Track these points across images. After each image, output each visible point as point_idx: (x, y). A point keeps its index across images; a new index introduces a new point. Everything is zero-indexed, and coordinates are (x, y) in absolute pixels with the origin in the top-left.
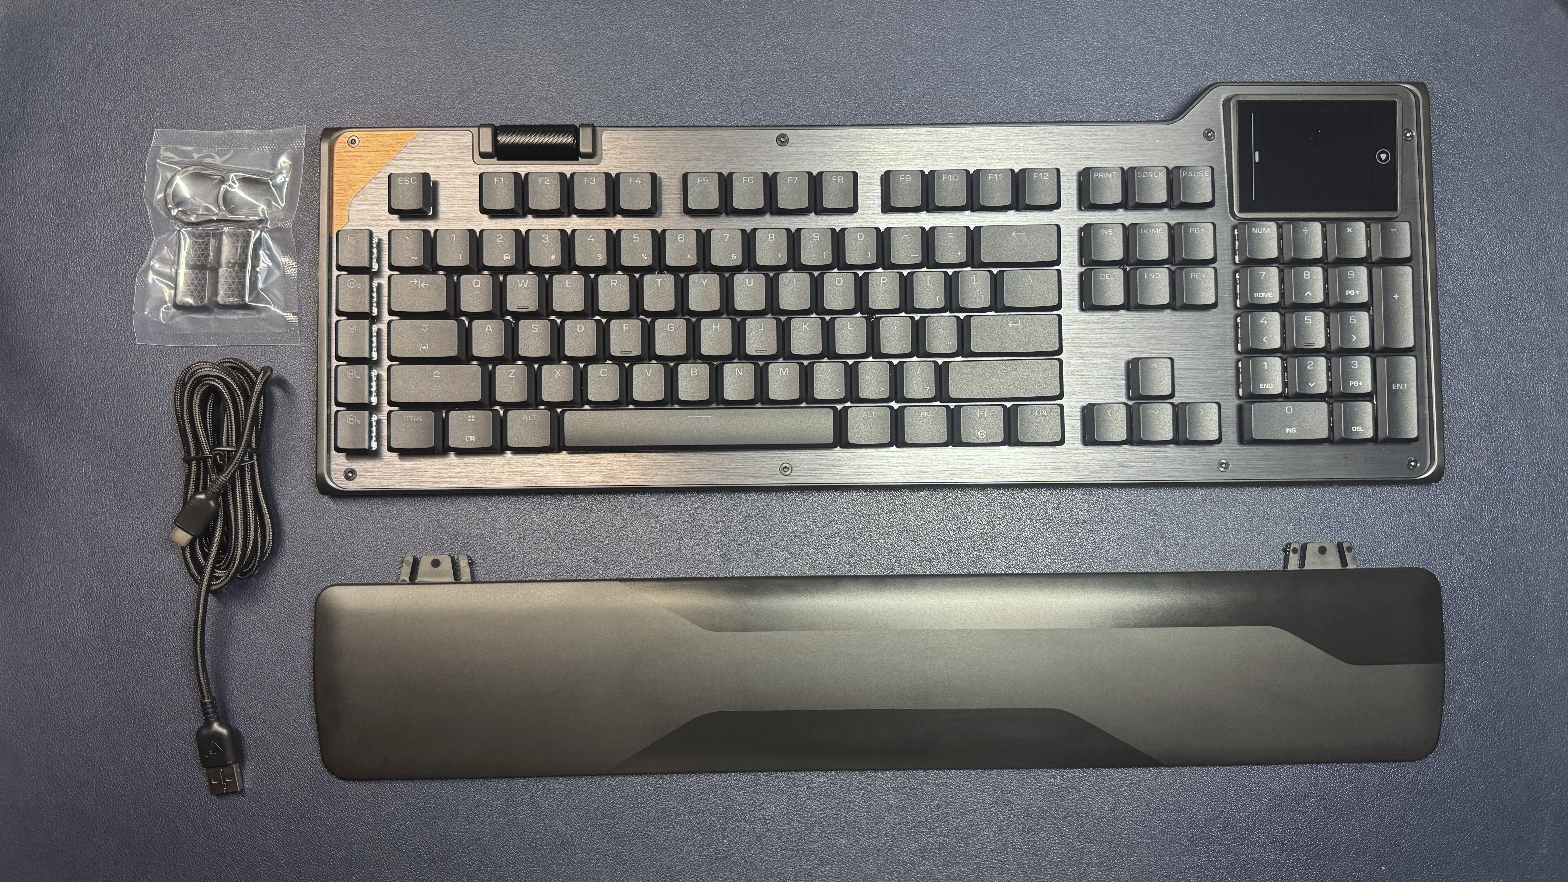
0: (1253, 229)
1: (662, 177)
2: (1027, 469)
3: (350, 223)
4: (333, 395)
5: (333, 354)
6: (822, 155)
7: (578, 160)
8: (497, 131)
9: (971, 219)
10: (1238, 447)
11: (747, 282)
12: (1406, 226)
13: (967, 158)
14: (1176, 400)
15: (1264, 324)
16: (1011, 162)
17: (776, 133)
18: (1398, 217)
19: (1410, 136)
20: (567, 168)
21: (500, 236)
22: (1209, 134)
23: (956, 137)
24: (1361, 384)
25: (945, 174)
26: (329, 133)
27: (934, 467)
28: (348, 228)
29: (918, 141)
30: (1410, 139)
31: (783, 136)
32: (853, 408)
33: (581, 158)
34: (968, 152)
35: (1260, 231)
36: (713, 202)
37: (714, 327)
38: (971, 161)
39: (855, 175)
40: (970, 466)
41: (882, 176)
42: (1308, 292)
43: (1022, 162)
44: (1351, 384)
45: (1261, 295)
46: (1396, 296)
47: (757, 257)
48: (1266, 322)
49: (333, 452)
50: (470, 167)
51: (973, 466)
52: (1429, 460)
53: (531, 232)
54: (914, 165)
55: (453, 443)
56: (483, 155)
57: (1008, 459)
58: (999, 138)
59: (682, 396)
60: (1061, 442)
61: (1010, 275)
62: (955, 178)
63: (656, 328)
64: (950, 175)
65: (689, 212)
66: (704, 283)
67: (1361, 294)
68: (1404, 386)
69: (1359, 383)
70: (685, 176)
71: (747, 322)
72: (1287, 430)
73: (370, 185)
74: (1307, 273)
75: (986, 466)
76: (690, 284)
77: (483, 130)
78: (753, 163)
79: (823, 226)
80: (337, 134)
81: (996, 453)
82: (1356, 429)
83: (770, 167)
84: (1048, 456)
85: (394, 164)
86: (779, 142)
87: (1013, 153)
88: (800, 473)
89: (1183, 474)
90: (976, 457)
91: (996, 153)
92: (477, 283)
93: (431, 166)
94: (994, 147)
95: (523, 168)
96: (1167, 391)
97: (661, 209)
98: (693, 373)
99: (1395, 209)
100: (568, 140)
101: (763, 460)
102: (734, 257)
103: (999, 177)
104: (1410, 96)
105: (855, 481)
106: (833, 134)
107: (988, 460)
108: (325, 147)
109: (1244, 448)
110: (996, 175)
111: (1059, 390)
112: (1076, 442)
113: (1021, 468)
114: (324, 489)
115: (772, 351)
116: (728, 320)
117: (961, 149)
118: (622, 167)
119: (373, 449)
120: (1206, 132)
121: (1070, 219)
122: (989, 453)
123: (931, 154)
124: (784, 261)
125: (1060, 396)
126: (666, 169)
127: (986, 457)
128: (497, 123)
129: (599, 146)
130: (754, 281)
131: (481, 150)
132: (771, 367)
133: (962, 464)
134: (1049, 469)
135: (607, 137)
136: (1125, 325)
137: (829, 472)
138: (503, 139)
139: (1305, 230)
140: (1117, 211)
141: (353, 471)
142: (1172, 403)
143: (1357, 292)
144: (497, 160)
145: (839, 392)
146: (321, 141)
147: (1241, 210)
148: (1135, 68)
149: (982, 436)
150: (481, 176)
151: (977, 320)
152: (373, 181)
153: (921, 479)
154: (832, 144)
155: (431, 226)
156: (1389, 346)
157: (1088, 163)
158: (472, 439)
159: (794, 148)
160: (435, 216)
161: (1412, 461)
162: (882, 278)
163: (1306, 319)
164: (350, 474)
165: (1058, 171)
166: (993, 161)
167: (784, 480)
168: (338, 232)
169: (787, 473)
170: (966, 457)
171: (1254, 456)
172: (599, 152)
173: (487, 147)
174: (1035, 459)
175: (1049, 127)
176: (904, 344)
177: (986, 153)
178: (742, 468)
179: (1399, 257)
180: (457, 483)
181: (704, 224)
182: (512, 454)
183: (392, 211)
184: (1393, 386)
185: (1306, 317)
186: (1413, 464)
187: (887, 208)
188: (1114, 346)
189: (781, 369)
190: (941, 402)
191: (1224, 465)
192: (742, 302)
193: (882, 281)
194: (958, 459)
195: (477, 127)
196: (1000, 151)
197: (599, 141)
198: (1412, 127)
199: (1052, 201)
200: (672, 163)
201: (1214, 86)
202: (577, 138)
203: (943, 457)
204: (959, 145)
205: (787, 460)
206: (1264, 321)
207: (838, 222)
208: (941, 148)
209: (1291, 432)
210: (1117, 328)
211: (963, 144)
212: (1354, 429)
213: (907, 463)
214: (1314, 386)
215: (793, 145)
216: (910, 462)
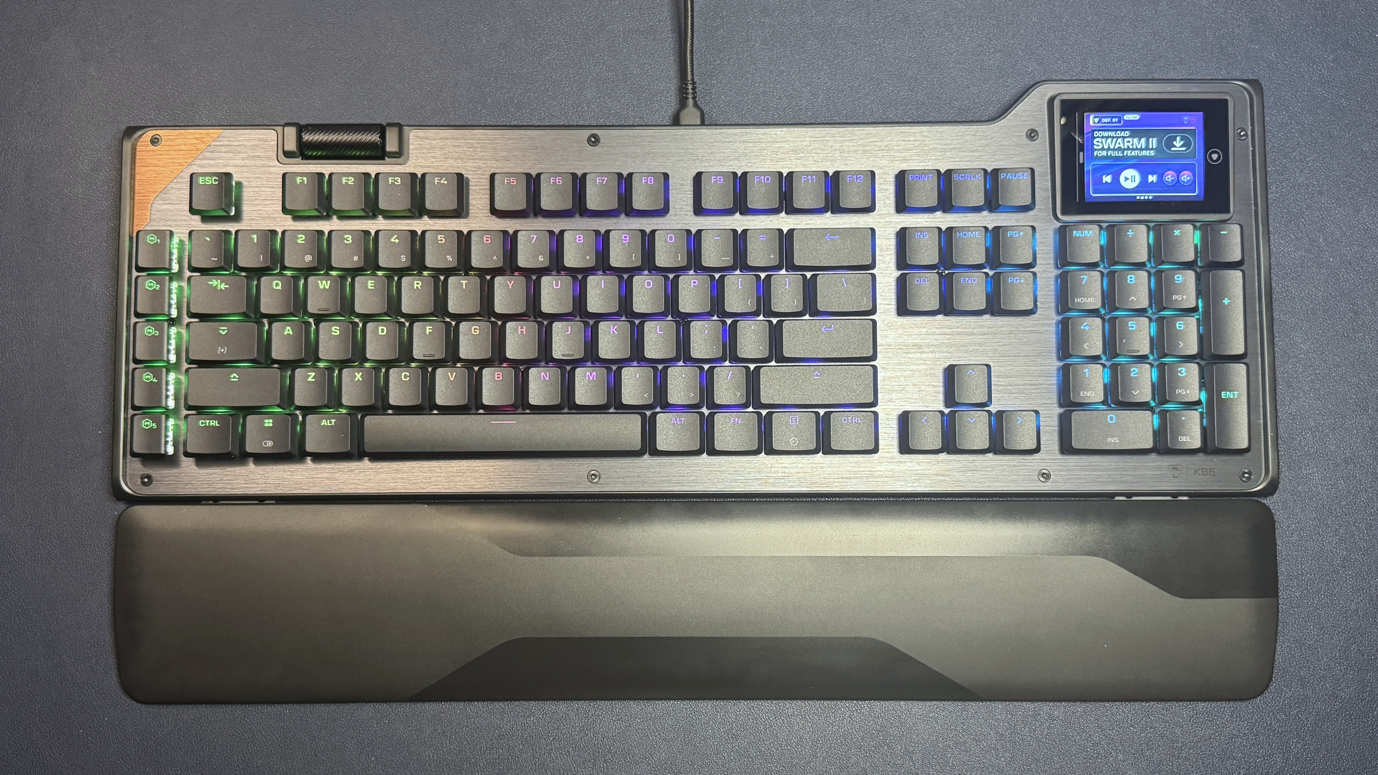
0: (1075, 232)
1: (469, 177)
2: (842, 478)
3: (152, 223)
4: (130, 399)
5: (131, 357)
6: (634, 155)
7: (384, 159)
8: (301, 129)
9: (784, 222)
10: (1059, 456)
11: (554, 284)
12: (1237, 228)
13: (782, 159)
14: (993, 408)
15: (1085, 330)
16: (827, 163)
17: (587, 133)
18: (1230, 219)
19: (1244, 135)
20: (372, 168)
21: (301, 237)
22: (1033, 135)
23: (771, 138)
24: (1188, 392)
25: (757, 175)
26: (130, 131)
27: (747, 475)
28: (149, 229)
29: (732, 142)
30: (1244, 138)
31: (594, 136)
32: (662, 414)
33: (388, 157)
34: (782, 153)
35: (1082, 234)
36: (521, 205)
37: (520, 330)
38: (786, 163)
39: (666, 176)
40: (783, 475)
41: (694, 178)
42: (1133, 298)
43: (838, 164)
44: (1177, 392)
45: (1082, 300)
46: (1226, 301)
47: (565, 258)
48: (1087, 328)
49: (129, 456)
50: (274, 166)
51: (787, 475)
52: (1264, 472)
53: (334, 233)
54: (728, 166)
55: (249, 449)
56: (288, 154)
57: (822, 468)
58: (814, 139)
59: (486, 401)
60: (875, 450)
61: (823, 279)
62: (768, 180)
63: (460, 331)
64: (762, 177)
65: (495, 212)
66: (510, 285)
67: (1188, 299)
68: (1234, 394)
69: (1186, 391)
70: (492, 176)
71: (554, 325)
72: (1109, 440)
73: (172, 184)
74: (1132, 278)
75: (800, 475)
76: (495, 286)
77: (287, 129)
78: (564, 163)
79: (634, 227)
80: (140, 133)
81: (810, 462)
82: (1183, 439)
83: (580, 167)
84: (863, 465)
85: (197, 163)
86: (591, 143)
87: (829, 155)
88: (608, 480)
89: (1002, 485)
90: (789, 466)
91: (812, 155)
92: (277, 285)
93: (235, 166)
94: (810, 148)
95: (326, 168)
96: (983, 399)
97: (468, 209)
98: (498, 378)
99: (1227, 211)
100: (374, 137)
101: (570, 467)
102: (541, 258)
103: (812, 179)
104: (1244, 94)
105: (664, 489)
106: (645, 135)
107: (802, 468)
108: (127, 146)
109: (1064, 457)
110: (809, 177)
111: (872, 397)
112: (893, 450)
113: (836, 476)
114: (119, 495)
115: (579, 355)
116: (534, 323)
117: (776, 149)
118: (428, 167)
119: (170, 454)
120: (1029, 132)
121: (887, 222)
122: (803, 461)
123: (746, 155)
124: (592, 264)
125: (874, 404)
126: (474, 169)
127: (800, 465)
128: (303, 122)
129: (405, 145)
130: (561, 283)
131: (286, 149)
132: (578, 371)
133: (776, 472)
134: (865, 478)
135: (414, 137)
136: (943, 330)
137: (638, 479)
138: (307, 137)
139: (1130, 233)
140: (934, 214)
141: (149, 477)
142: (989, 412)
143: (1184, 297)
144: (302, 159)
145: (645, 398)
146: (123, 138)
147: (1064, 212)
148: (1000, 31)
149: (794, 443)
150: (284, 175)
151: (789, 326)
152: (175, 181)
153: (732, 488)
154: (644, 145)
155: (232, 227)
156: (1218, 353)
157: (906, 164)
158: (270, 444)
159: (605, 149)
160: (237, 217)
161: (1246, 473)
162: (692, 281)
163: (1130, 325)
164: (147, 480)
165: (873, 173)
166: (808, 163)
167: (591, 488)
168: (138, 232)
169: (595, 481)
170: (779, 466)
171: (1077, 466)
172: (406, 151)
173: (291, 145)
174: (850, 468)
175: (867, 128)
176: (714, 349)
177: (801, 155)
178: (549, 475)
179: (1228, 260)
180: (254, 490)
181: (510, 225)
182: (311, 460)
183: (193, 211)
184: (1223, 395)
185: (1130, 323)
186: (1246, 475)
187: (699, 210)
188: (931, 352)
189: (588, 373)
190: (754, 409)
191: (1045, 476)
192: (548, 305)
193: (692, 284)
194: (771, 467)
195: (281, 126)
196: (816, 153)
197: (405, 140)
198: (1247, 125)
199: (866, 204)
200: (480, 163)
201: (1038, 85)
202: (383, 137)
203: (757, 464)
204: (774, 146)
205: (596, 467)
206: (1085, 326)
207: (648, 224)
208: (756, 149)
209: (1113, 442)
210: (934, 334)
211: (777, 145)
212: (1181, 439)
213: (719, 471)
214: (1138, 394)
215: (604, 145)
216: (721, 469)
